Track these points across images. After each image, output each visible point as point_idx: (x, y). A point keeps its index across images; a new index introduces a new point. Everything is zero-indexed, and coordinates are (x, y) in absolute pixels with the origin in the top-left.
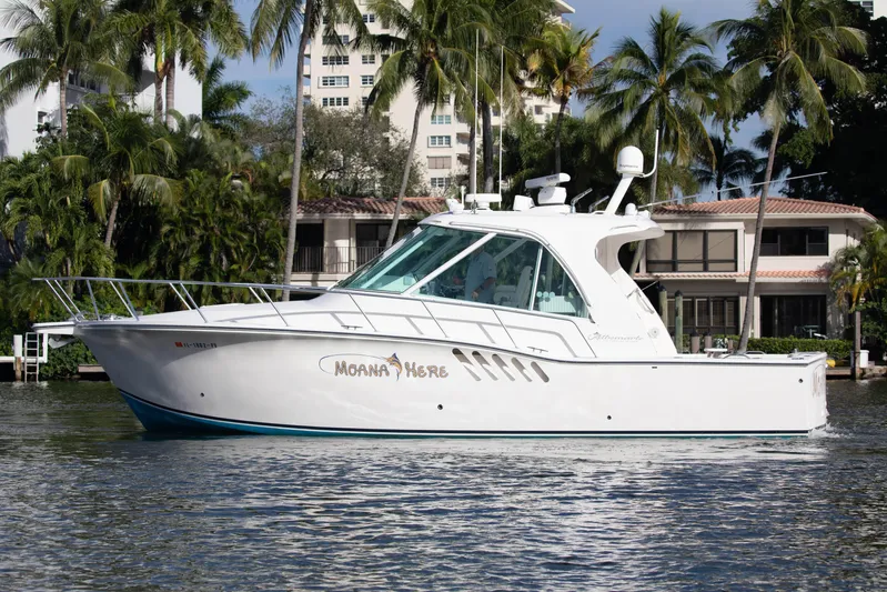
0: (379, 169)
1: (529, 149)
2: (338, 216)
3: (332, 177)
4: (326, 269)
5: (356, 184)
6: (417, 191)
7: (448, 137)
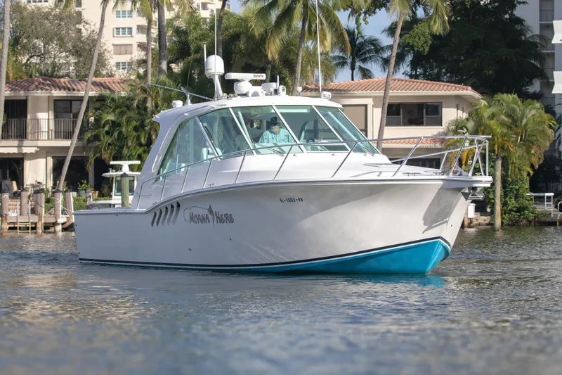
0: (73, 55)
1: (196, 39)
2: (39, 93)
3: (34, 61)
4: (29, 136)
5: (54, 67)
6: (104, 73)
7: (130, 29)
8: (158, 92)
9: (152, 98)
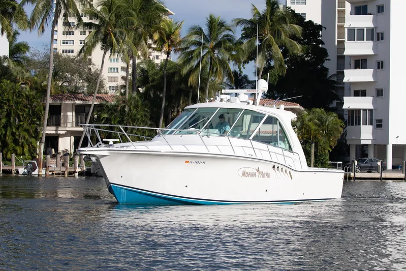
0: (86, 82)
1: (152, 75)
2: (67, 102)
3: (65, 85)
4: (62, 125)
5: (76, 88)
6: (103, 91)
7: (117, 68)
8: (131, 103)
9: (128, 106)
